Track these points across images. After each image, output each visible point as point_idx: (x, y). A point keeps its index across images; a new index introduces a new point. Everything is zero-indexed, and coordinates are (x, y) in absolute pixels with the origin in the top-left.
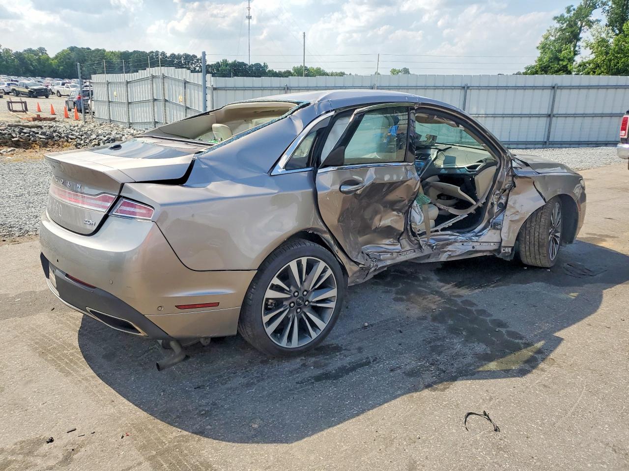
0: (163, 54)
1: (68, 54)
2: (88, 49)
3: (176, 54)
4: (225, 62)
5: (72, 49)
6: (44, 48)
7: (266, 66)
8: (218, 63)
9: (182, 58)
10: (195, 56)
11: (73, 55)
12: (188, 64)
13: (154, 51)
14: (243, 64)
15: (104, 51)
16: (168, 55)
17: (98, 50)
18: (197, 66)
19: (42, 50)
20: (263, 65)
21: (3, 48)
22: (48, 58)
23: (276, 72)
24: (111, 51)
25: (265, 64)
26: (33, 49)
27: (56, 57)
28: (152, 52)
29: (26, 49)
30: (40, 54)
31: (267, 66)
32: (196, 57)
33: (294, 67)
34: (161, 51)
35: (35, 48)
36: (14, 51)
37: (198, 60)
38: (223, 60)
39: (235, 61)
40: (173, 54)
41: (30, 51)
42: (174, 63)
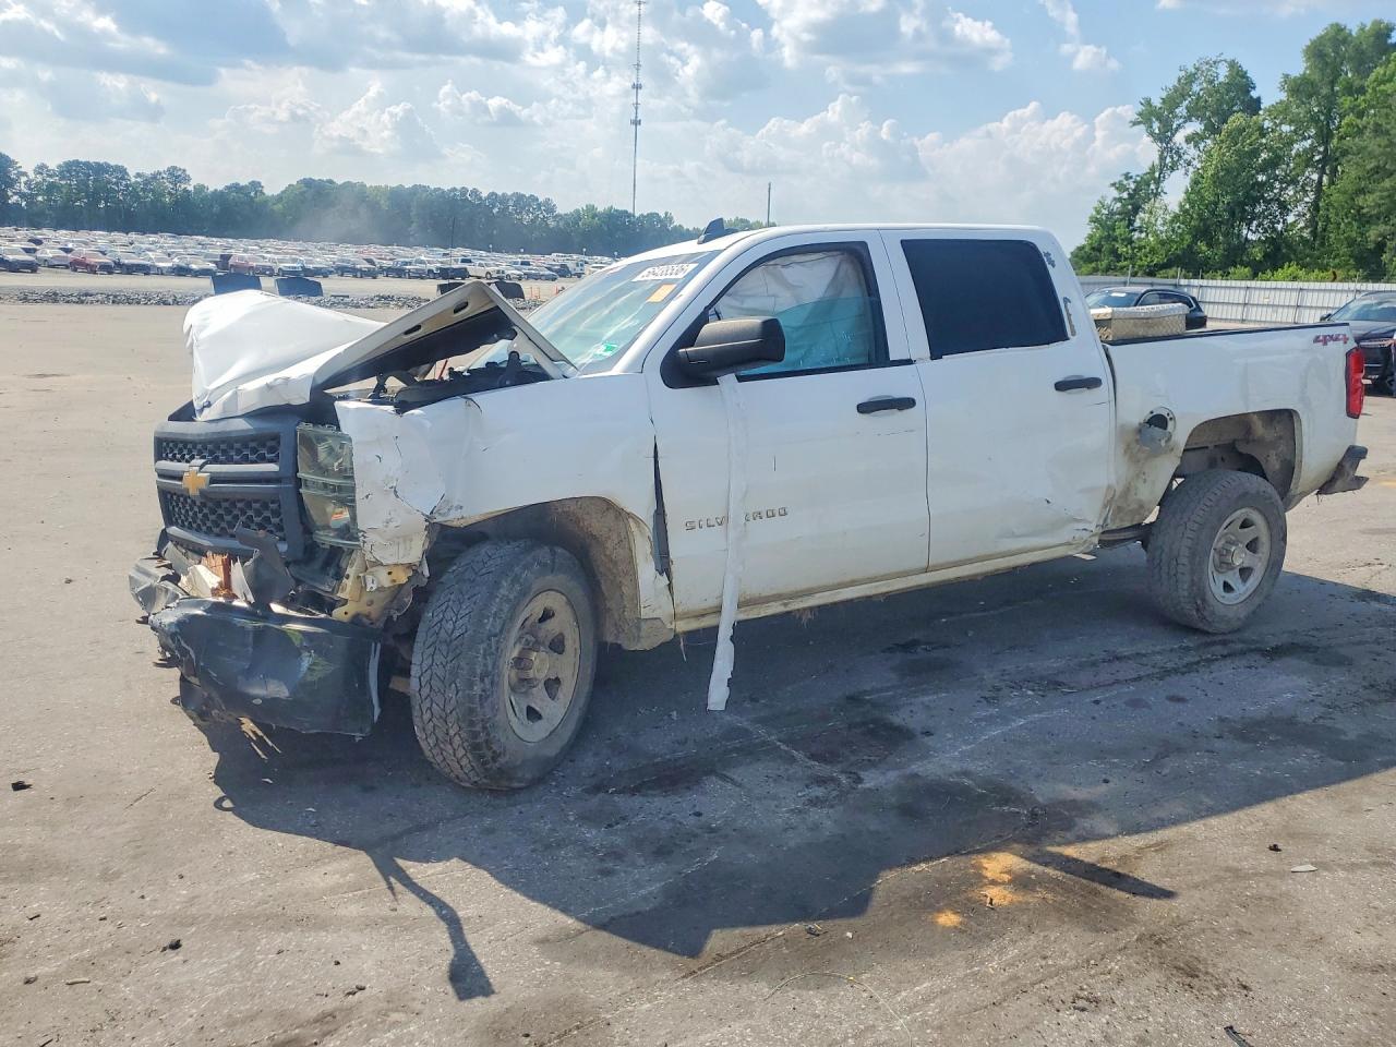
0: (475, 192)
1: (302, 193)
2: (331, 182)
3: (500, 193)
4: (591, 208)
5: (306, 183)
6: (259, 183)
7: (668, 218)
8: (577, 211)
9: (511, 203)
10: (534, 199)
11: (310, 195)
12: (521, 212)
13: (458, 187)
14: (626, 212)
15: (364, 186)
16: (484, 195)
17: (351, 185)
18: (538, 217)
19: (256, 185)
20: (662, 215)
21: (193, 183)
22: (266, 202)
23: (688, 230)
24: (375, 186)
25: (666, 214)
26: (241, 185)
27: (279, 198)
28: (454, 189)
29: (228, 184)
30: (252, 194)
31: (671, 219)
32: (537, 200)
34: (470, 189)
35: (244, 182)
36: (211, 189)
37: (539, 205)
38: (588, 206)
39: (611, 208)
40: (493, 194)
41: (236, 188)
42: (495, 210)
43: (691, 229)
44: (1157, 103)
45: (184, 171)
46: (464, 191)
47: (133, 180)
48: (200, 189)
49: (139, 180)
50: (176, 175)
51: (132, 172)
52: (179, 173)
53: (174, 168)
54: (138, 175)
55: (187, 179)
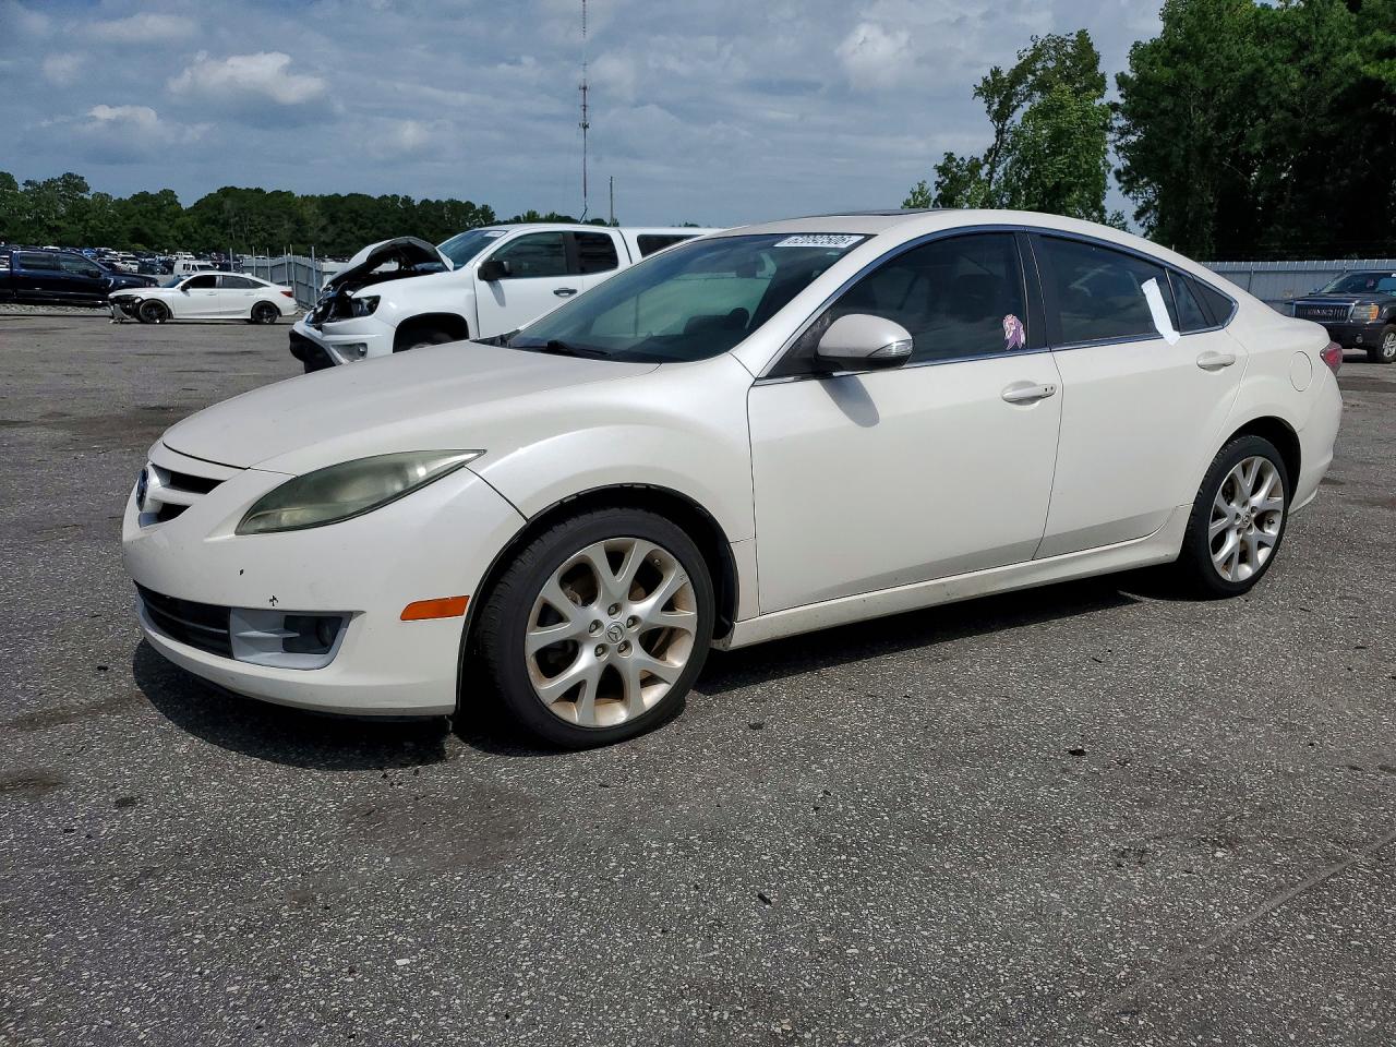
0: (407, 200)
1: (218, 202)
3: (433, 200)
4: (532, 215)
5: (227, 192)
6: (172, 191)
9: (445, 210)
10: (470, 206)
11: (228, 204)
12: (457, 221)
13: (389, 195)
15: (290, 194)
16: (417, 202)
17: (278, 193)
18: (475, 225)
19: (168, 194)
21: (92, 192)
22: (179, 212)
24: (305, 195)
26: (151, 193)
27: (197, 208)
28: (385, 197)
29: (136, 193)
30: (164, 203)
32: (473, 206)
34: (402, 196)
35: (153, 191)
36: (115, 198)
37: (477, 212)
38: (528, 213)
39: (551, 214)
41: (143, 197)
45: (82, 178)
47: (22, 188)
48: (103, 198)
49: (29, 188)
50: (73, 183)
51: (19, 180)
52: (77, 181)
53: (70, 175)
54: (28, 183)
55: (85, 187)
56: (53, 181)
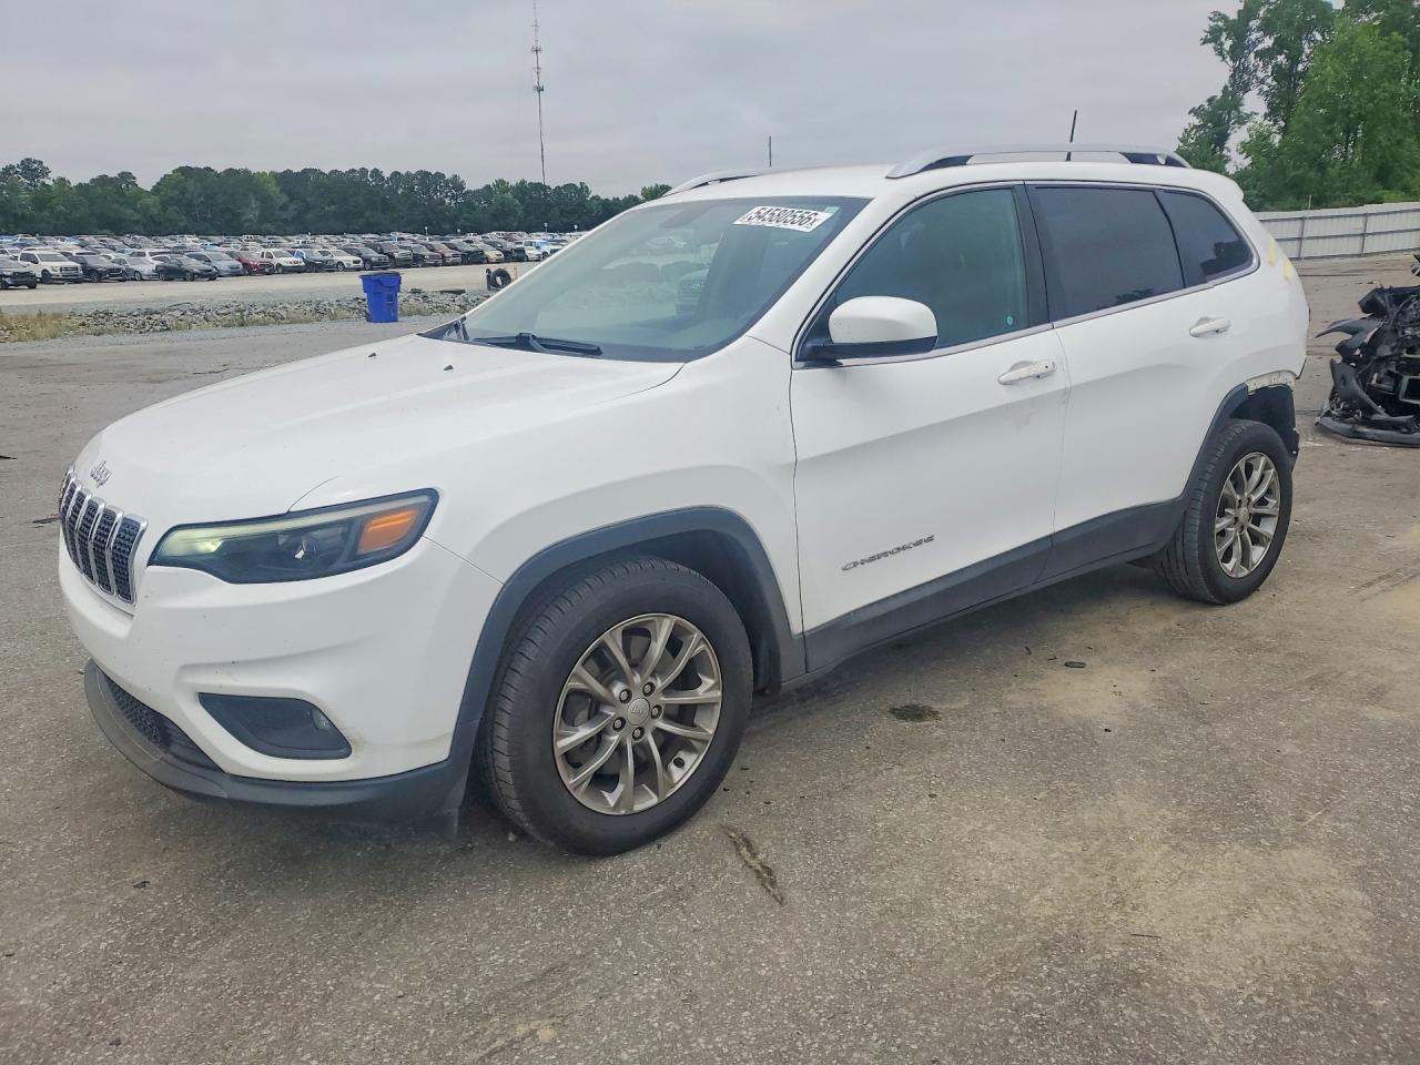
0: (376, 171)
1: (180, 183)
2: (209, 169)
3: (404, 173)
4: (501, 183)
5: (185, 171)
7: (583, 189)
8: (487, 186)
9: (416, 181)
10: (440, 176)
11: (190, 184)
12: (428, 192)
13: (357, 169)
14: (540, 187)
15: (248, 172)
16: (387, 174)
18: (447, 196)
19: (126, 177)
20: (579, 185)
22: (139, 194)
23: (607, 200)
25: (583, 183)
26: (110, 176)
27: (157, 189)
28: (353, 171)
29: (95, 177)
30: (123, 186)
31: (588, 189)
32: (444, 176)
33: (644, 189)
34: (370, 169)
35: (113, 174)
36: (74, 183)
37: (447, 182)
38: (498, 181)
39: (523, 182)
40: (396, 173)
41: (103, 180)
42: (400, 191)
43: (611, 199)
44: (1233, 16)
45: (41, 163)
46: (364, 171)
48: (62, 181)
50: (31, 169)
52: (36, 166)
53: (28, 160)
55: (45, 172)
56: (14, 167)
